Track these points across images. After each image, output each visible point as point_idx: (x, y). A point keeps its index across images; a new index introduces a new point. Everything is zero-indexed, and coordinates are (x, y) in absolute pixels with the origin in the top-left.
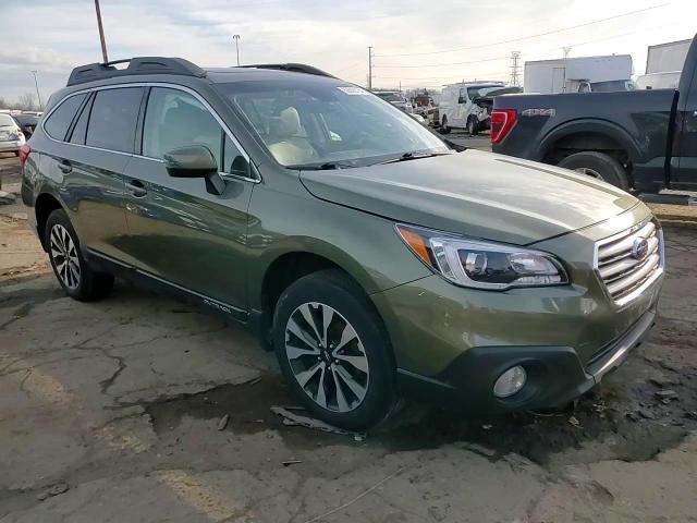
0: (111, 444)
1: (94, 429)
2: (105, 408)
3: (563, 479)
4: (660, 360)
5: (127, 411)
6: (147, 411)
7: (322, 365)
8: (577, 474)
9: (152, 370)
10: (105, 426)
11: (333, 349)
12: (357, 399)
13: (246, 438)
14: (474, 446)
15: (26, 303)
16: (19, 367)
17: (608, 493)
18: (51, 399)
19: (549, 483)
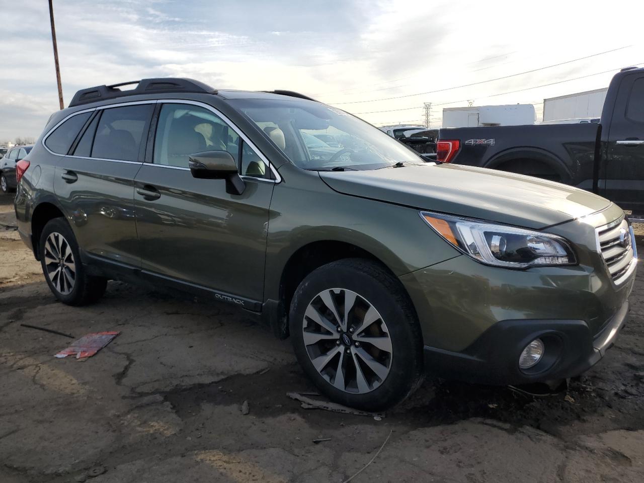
0: (139, 429)
1: (118, 416)
2: (124, 397)
3: (579, 446)
4: (629, 346)
5: (145, 400)
6: (166, 399)
7: (341, 349)
8: (591, 442)
9: (161, 363)
10: (129, 412)
11: (352, 333)
12: (378, 379)
13: (270, 421)
14: (489, 421)
15: (18, 308)
16: (27, 363)
17: (624, 456)
18: (68, 391)
19: (568, 450)
